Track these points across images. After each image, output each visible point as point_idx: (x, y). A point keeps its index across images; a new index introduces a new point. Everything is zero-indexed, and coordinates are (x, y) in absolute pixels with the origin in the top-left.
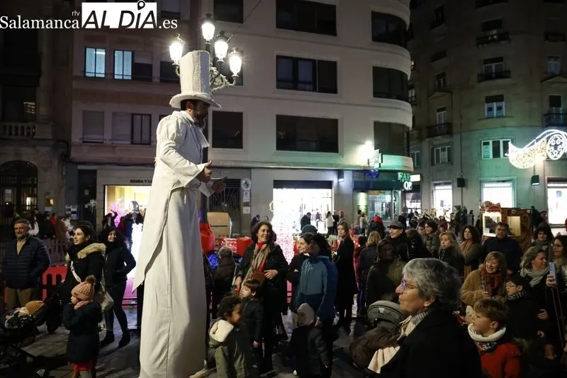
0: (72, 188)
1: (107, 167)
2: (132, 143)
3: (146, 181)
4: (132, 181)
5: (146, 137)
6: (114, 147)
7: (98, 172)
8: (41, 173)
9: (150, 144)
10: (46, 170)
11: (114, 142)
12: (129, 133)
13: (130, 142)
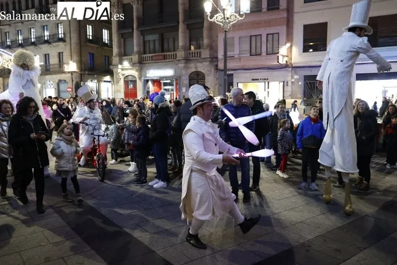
0: (221, 85)
1: (239, 71)
2: (251, 55)
3: (261, 79)
4: (253, 80)
5: (258, 51)
6: (240, 59)
7: (234, 75)
8: (206, 77)
9: (261, 55)
10: (209, 76)
11: (241, 56)
12: (249, 49)
13: (249, 55)
